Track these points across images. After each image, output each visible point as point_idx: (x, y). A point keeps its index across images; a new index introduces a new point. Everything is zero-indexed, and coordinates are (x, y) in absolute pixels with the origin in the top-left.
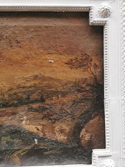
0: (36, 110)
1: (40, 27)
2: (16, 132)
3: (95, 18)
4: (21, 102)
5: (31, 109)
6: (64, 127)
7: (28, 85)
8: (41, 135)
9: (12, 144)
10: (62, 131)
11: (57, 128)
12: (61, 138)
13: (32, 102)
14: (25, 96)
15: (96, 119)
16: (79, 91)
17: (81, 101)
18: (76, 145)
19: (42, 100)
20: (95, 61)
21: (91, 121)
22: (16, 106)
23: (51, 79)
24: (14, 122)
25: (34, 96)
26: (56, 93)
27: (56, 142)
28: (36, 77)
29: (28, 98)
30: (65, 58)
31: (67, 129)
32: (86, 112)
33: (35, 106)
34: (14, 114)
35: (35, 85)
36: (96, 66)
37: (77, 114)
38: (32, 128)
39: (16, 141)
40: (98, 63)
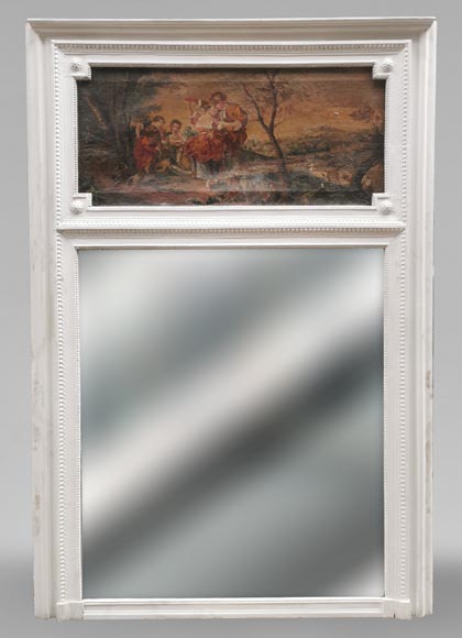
0: (322, 158)
1: (326, 82)
2: (305, 178)
3: (378, 74)
4: (309, 151)
5: (317, 157)
6: (347, 173)
7: (315, 135)
8: (327, 180)
9: (301, 187)
10: (345, 177)
11: (341, 175)
12: (345, 183)
13: (319, 151)
14: (312, 145)
15: (377, 167)
16: (361, 141)
17: (364, 149)
18: (357, 189)
19: (328, 149)
20: (377, 113)
21: (372, 169)
22: (304, 154)
23: (336, 130)
24: (303, 169)
25: (321, 145)
26: (340, 143)
27: (340, 186)
28: (322, 128)
29: (315, 147)
30: (350, 111)
31: (350, 175)
32: (368, 160)
33: (321, 155)
34: (303, 161)
35: (321, 136)
36: (378, 118)
37: (359, 162)
38: (318, 174)
39: (305, 185)
40: (379, 115)
